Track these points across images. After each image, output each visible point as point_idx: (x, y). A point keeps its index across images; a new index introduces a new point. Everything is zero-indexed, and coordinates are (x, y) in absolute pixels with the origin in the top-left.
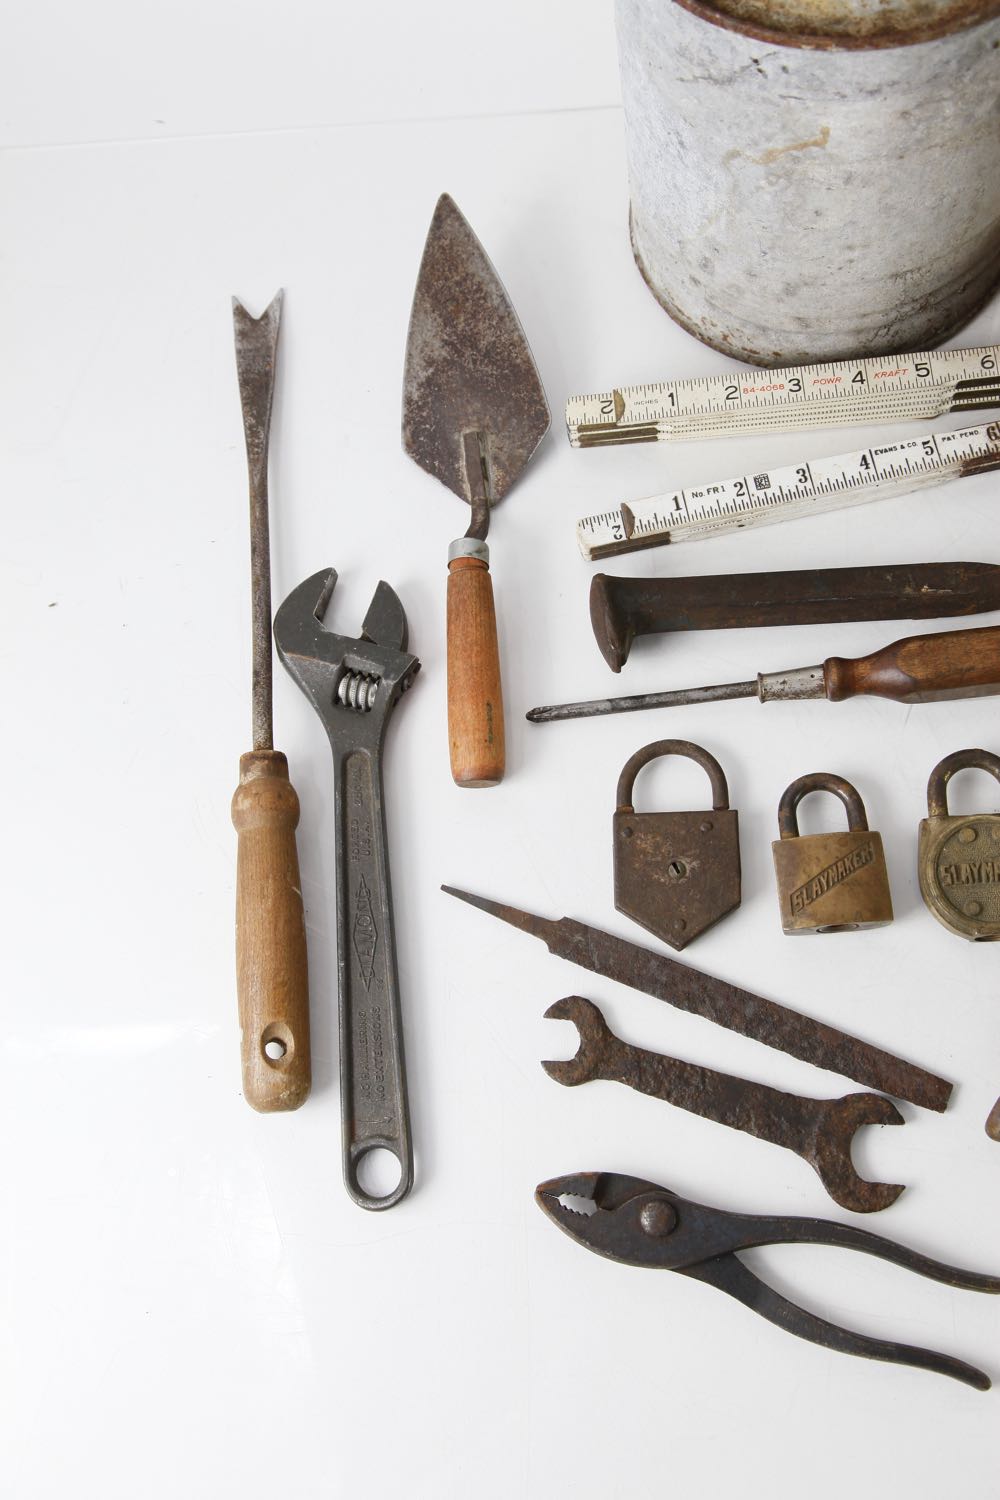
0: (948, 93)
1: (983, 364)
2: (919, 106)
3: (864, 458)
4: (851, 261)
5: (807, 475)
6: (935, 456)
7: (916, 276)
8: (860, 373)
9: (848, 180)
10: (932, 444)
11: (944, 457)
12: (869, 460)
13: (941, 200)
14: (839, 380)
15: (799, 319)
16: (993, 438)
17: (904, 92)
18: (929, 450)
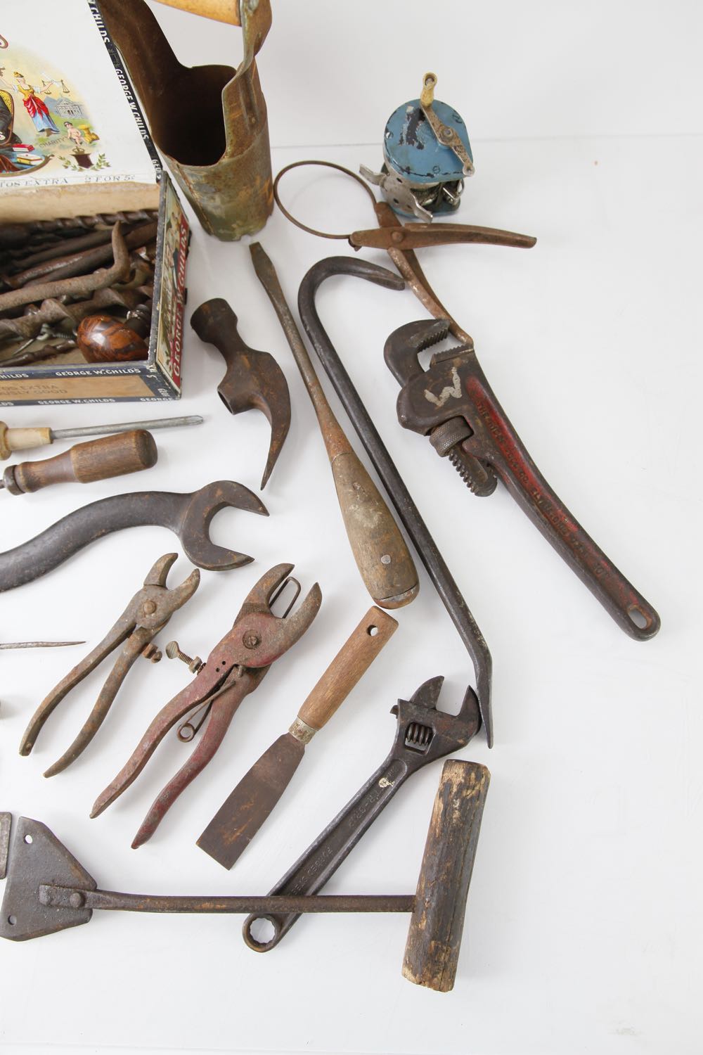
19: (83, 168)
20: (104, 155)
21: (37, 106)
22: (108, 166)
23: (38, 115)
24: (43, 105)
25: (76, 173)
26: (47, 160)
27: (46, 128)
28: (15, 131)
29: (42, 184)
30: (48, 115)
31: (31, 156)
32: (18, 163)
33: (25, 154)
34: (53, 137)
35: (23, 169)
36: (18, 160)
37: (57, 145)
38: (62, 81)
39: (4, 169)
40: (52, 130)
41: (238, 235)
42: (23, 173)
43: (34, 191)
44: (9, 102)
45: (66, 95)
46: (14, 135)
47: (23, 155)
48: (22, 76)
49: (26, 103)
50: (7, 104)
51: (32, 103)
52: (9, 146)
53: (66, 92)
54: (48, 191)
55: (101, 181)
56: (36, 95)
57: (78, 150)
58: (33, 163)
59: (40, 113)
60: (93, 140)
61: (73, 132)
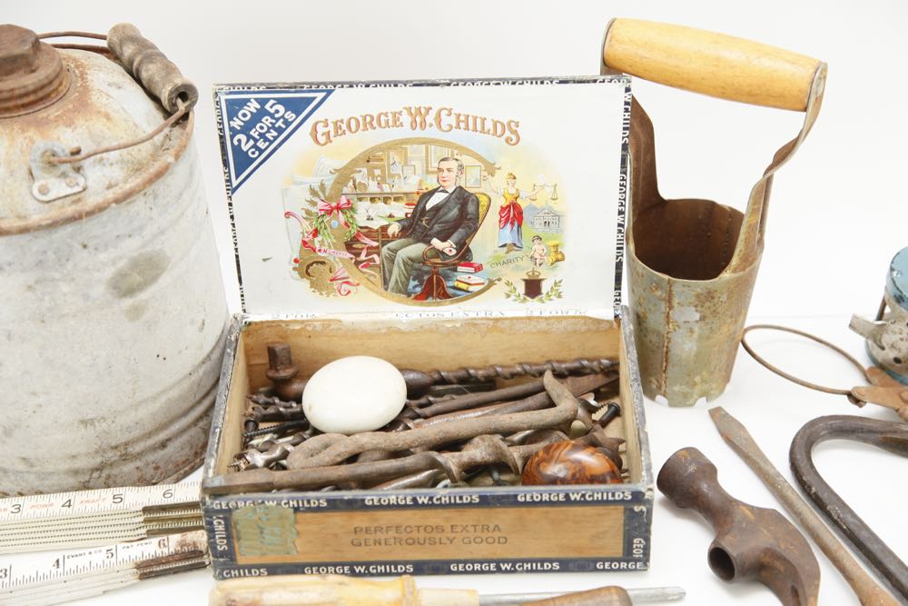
0: (57, 276)
1: (164, 494)
2: (37, 282)
3: (58, 561)
4: (40, 406)
5: (8, 573)
6: (114, 559)
7: (104, 425)
8: (70, 501)
9: (9, 337)
10: (113, 551)
11: (120, 559)
12: (61, 562)
13: (94, 360)
14: (52, 505)
15: (24, 459)
16: (162, 546)
17: (23, 271)
18: (110, 555)
19: (528, 298)
20: (560, 282)
21: (513, 214)
22: (559, 296)
23: (509, 225)
24: (521, 213)
25: (517, 305)
26: (491, 283)
27: (509, 241)
28: (470, 246)
29: (472, 315)
30: (519, 226)
31: (475, 279)
32: (454, 288)
33: (467, 276)
34: (513, 254)
35: (455, 295)
36: (456, 284)
37: (511, 266)
38: (555, 185)
39: (432, 295)
40: (515, 245)
41: (696, 396)
42: (452, 303)
43: (458, 325)
44: (484, 208)
45: (551, 203)
46: (468, 250)
47: (464, 277)
48: (515, 178)
49: (503, 209)
50: (480, 210)
51: (509, 211)
52: (454, 265)
53: (554, 199)
54: (475, 325)
55: (546, 314)
56: (519, 201)
57: (533, 274)
58: (471, 289)
59: (512, 224)
60: (558, 260)
61: (538, 248)
